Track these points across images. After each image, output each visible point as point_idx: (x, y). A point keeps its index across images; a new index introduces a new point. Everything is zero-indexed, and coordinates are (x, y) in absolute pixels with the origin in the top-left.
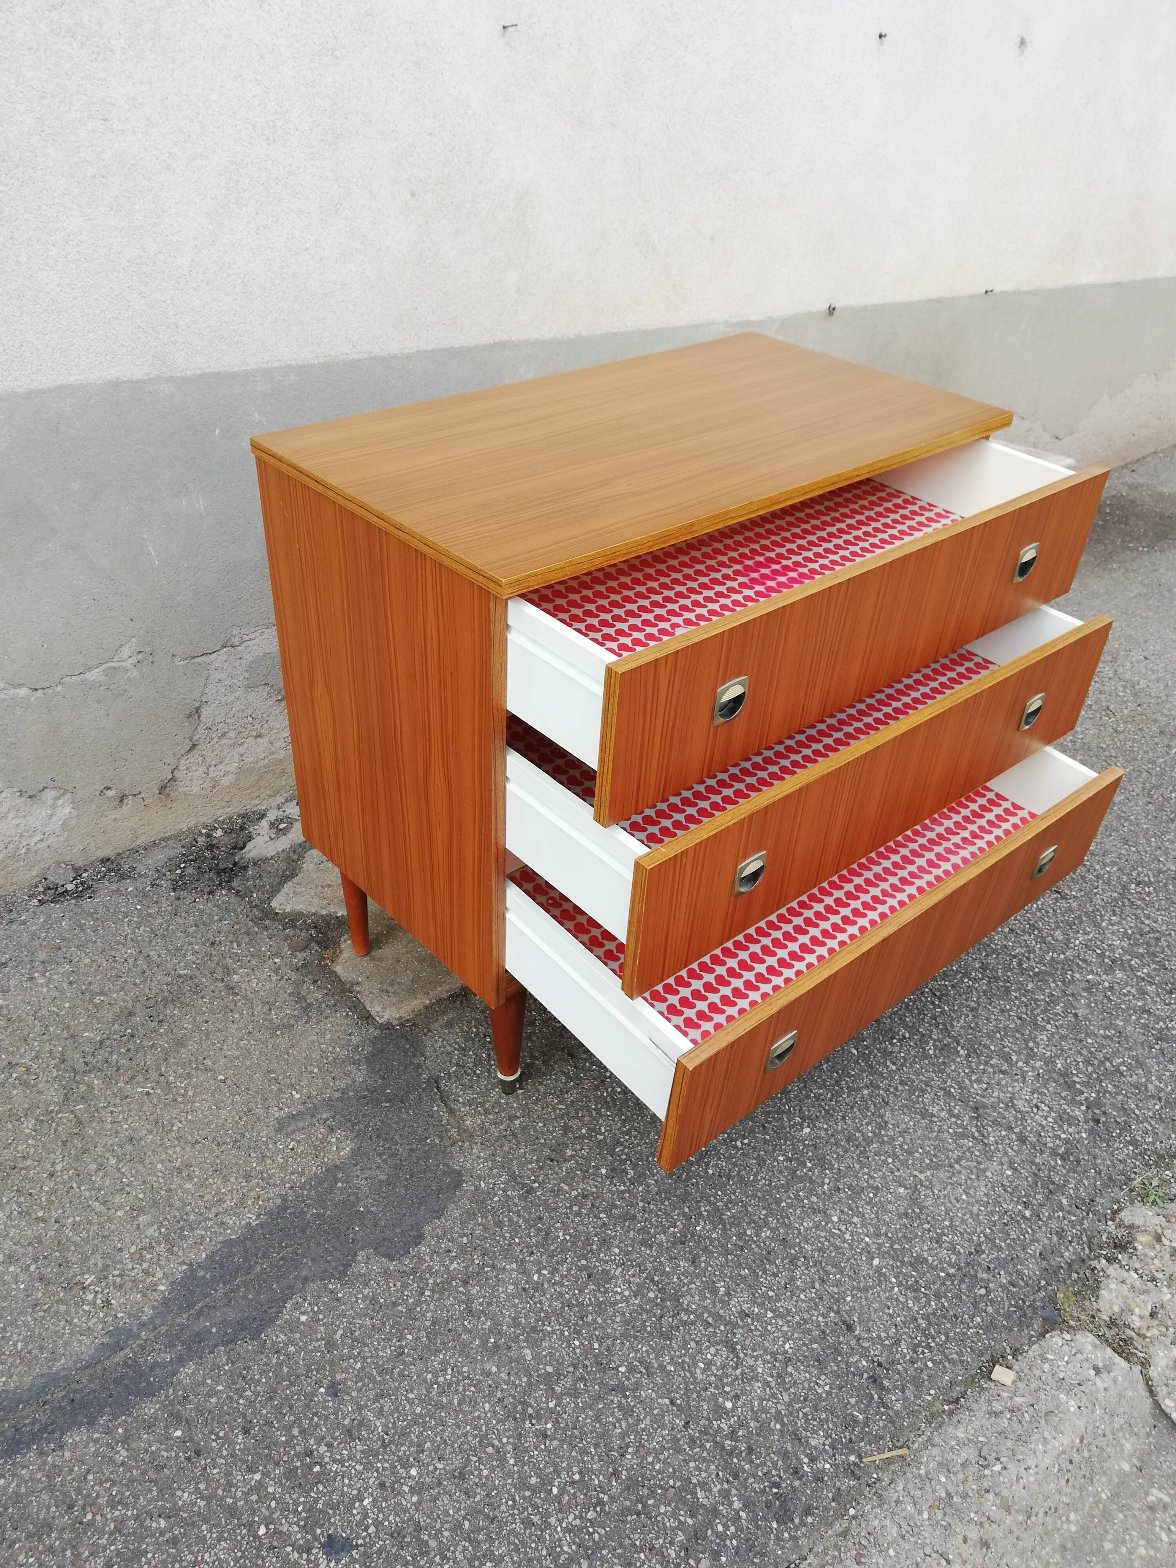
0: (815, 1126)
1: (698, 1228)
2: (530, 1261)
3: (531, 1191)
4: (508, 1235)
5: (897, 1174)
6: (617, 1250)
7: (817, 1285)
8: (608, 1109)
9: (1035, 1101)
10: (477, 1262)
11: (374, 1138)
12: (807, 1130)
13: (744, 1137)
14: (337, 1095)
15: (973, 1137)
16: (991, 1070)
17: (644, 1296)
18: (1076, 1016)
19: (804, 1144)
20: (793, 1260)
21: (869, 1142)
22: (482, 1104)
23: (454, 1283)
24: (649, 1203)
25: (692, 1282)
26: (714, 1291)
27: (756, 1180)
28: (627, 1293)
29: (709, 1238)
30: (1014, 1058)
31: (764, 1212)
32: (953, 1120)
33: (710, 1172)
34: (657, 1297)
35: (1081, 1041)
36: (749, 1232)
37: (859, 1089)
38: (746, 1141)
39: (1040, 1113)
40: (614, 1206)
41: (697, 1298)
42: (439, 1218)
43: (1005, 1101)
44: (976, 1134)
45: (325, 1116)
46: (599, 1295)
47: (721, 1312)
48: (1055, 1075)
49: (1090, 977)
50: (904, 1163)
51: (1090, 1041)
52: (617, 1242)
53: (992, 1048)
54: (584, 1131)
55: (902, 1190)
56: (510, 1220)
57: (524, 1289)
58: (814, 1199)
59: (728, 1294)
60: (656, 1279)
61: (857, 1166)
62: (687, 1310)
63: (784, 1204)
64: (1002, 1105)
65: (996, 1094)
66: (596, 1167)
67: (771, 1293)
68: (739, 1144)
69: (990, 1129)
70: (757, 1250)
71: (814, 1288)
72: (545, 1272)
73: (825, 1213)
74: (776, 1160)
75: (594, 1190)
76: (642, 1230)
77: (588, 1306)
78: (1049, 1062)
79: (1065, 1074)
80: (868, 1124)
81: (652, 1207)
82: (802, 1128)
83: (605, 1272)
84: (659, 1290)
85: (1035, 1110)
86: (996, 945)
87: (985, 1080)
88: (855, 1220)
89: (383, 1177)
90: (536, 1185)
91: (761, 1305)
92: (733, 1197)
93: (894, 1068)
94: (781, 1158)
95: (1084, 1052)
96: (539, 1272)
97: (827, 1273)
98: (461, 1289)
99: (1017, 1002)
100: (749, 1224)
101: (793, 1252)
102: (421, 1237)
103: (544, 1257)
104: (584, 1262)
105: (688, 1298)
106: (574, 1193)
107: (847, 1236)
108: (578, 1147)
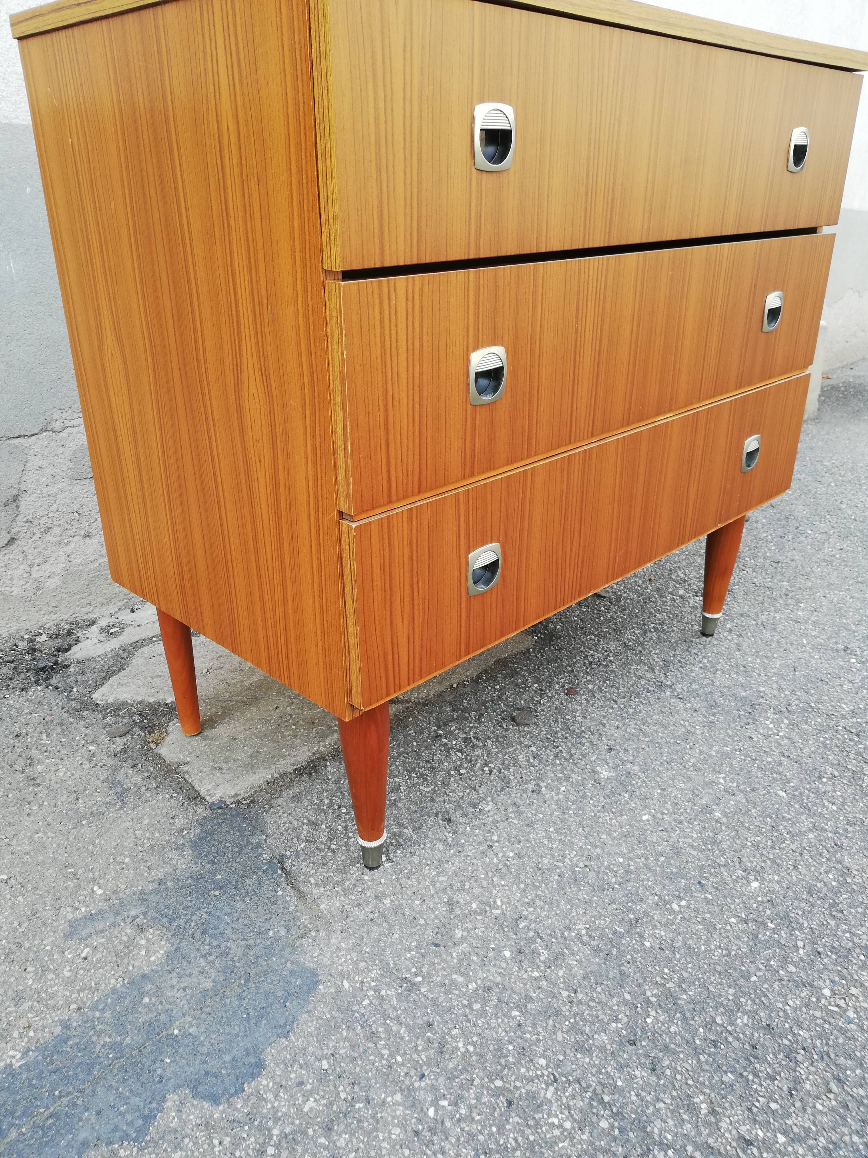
0: (764, 879)
1: (649, 1021)
2: (420, 1089)
3: (413, 986)
4: (385, 1052)
6: (543, 1062)
7: (833, 1086)
8: (502, 878)
10: (343, 1095)
11: (197, 935)
13: (680, 898)
14: (152, 887)
17: (593, 1126)
19: (757, 902)
20: (790, 1054)
21: (838, 893)
22: (341, 883)
23: (311, 1132)
24: (576, 992)
25: (658, 1100)
26: (692, 1109)
27: (709, 951)
28: (568, 1125)
29: (668, 1032)
31: (731, 991)
33: (647, 944)
34: (612, 1127)
36: (719, 1020)
37: (803, 833)
38: (683, 903)
40: (528, 999)
41: (671, 1122)
42: (286, 1035)
45: (133, 913)
46: (528, 1131)
47: (711, 1141)
52: (541, 1049)
54: (474, 906)
56: (388, 1030)
57: (416, 1133)
58: (792, 968)
59: (713, 1112)
60: (606, 1099)
61: (833, 923)
62: (661, 1143)
63: (754, 978)
66: (498, 951)
67: (774, 1106)
68: (675, 907)
70: (736, 1044)
71: (830, 1091)
72: (445, 1103)
73: (812, 986)
74: (727, 923)
75: (499, 979)
76: (574, 1028)
77: (514, 1150)
80: (827, 872)
81: (580, 996)
82: (749, 882)
83: (532, 1096)
84: (615, 1115)
88: (853, 991)
89: (208, 985)
90: (419, 979)
91: (765, 1125)
92: (685, 975)
93: (834, 808)
94: (733, 920)
96: (435, 1103)
97: (843, 1069)
98: (322, 1140)
100: (716, 1008)
101: (786, 1042)
102: (260, 1065)
103: (441, 1080)
104: (499, 1083)
105: (658, 1123)
106: (472, 986)
107: (851, 1014)
108: (470, 926)
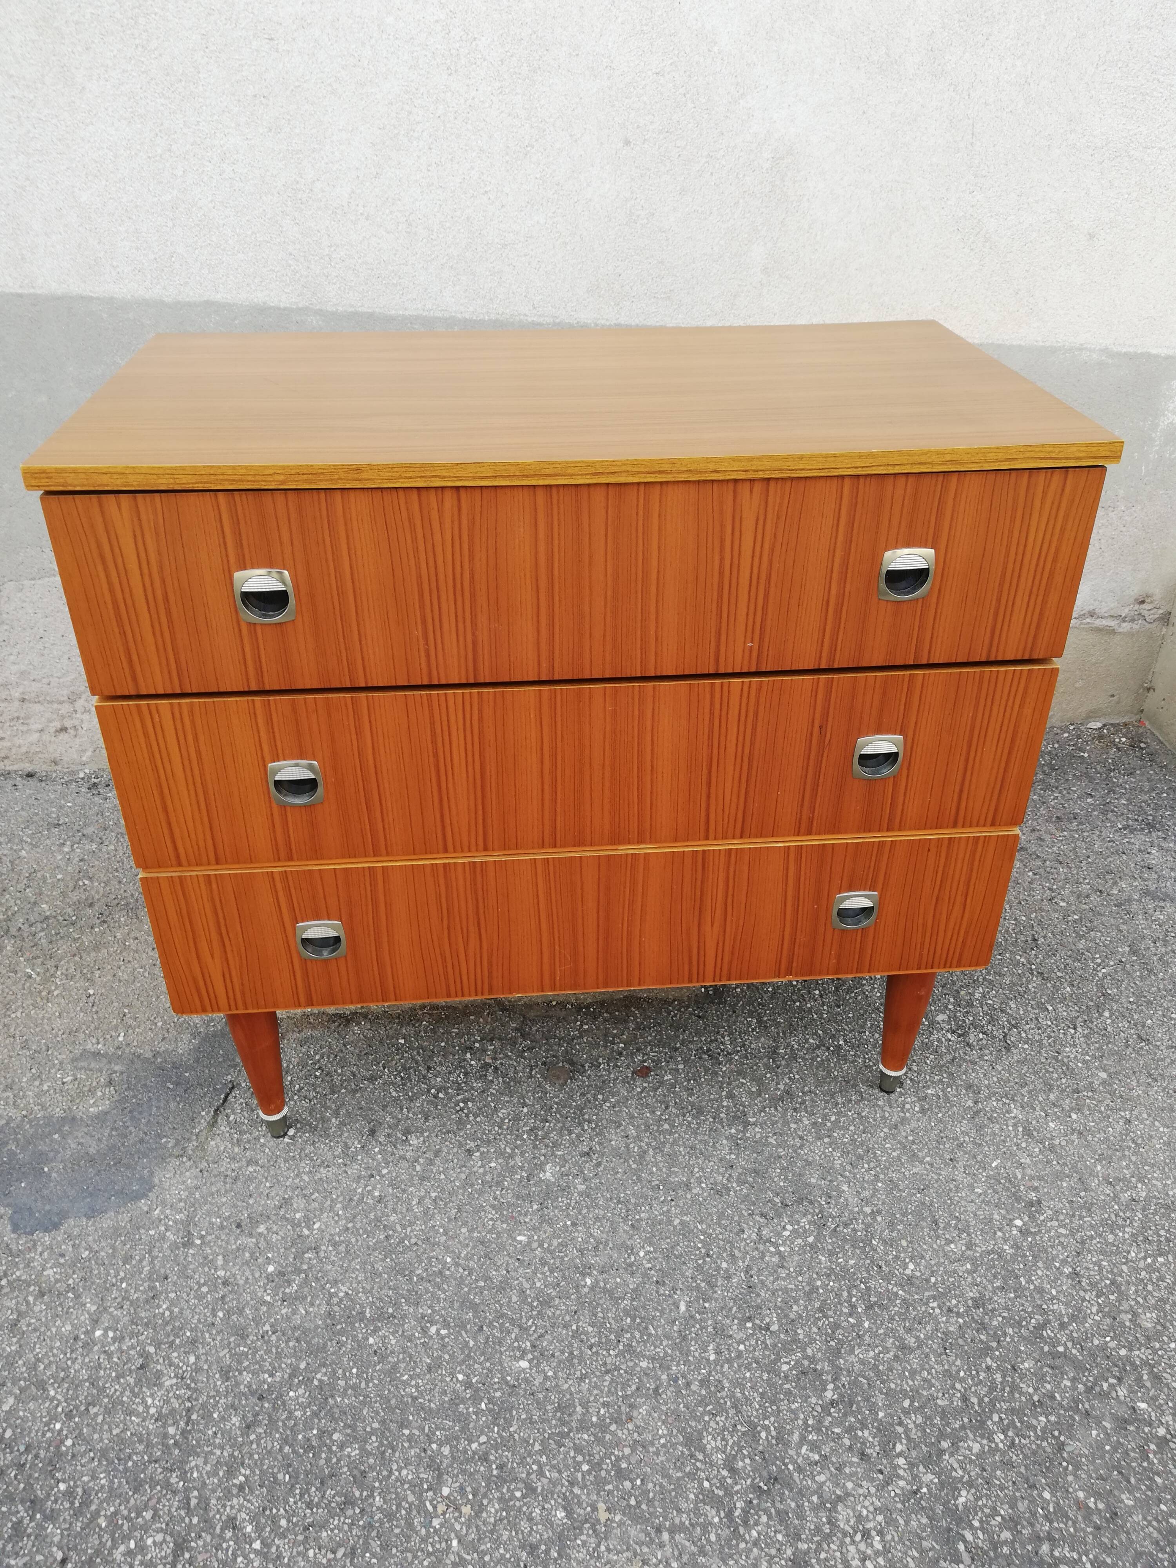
0: (538, 1365)
1: (292, 1394)
2: (111, 1314)
3: (188, 1244)
4: (122, 1274)
5: (576, 1490)
6: (192, 1359)
7: (340, 1553)
8: (345, 1208)
9: (870, 1525)
10: (71, 1282)
11: (126, 1111)
12: (524, 1364)
13: (447, 1325)
14: (149, 1055)
15: (730, 1515)
16: (847, 1442)
17: (164, 1426)
18: (1061, 1447)
19: (503, 1379)
20: (347, 1504)
22: (242, 1133)
23: (32, 1288)
24: (274, 1333)
25: (222, 1448)
26: (231, 1473)
27: (406, 1384)
28: (152, 1411)
29: (291, 1413)
30: (899, 1448)
31: (376, 1425)
32: (725, 1473)
33: (371, 1341)
34: (173, 1437)
35: (1033, 1487)
36: (336, 1436)
37: (641, 1356)
38: (443, 1332)
39: (862, 1546)
40: (241, 1311)
41: (208, 1468)
42: (89, 1218)
43: (826, 1496)
44: (737, 1513)
45: (117, 1068)
46: (128, 1393)
47: (214, 1502)
48: (939, 1509)
49: (1143, 1406)
50: (600, 1483)
51: (1047, 1495)
52: (202, 1351)
53: (881, 1414)
54: (298, 1216)
55: (561, 1514)
56: (141, 1261)
57: (76, 1338)
58: (446, 1450)
59: (241, 1488)
60: (194, 1417)
61: (537, 1447)
62: (186, 1472)
63: (406, 1432)
64: (815, 1499)
65: (821, 1478)
66: (268, 1261)
67: (283, 1523)
68: (433, 1330)
69: (764, 1519)
70: (322, 1462)
71: (334, 1552)
72: (111, 1334)
73: (440, 1476)
74: (453, 1375)
75: (241, 1282)
77: (108, 1396)
78: (949, 1485)
79: (960, 1518)
80: (604, 1405)
81: (274, 1338)
82: (522, 1358)
83: (159, 1375)
84: (184, 1433)
85: (858, 1537)
86: (1030, 1281)
87: (826, 1450)
88: (466, 1510)
89: (92, 1151)
90: (198, 1242)
91: (259, 1529)
92: (363, 1385)
94: (460, 1377)
95: (1022, 1506)
96: (106, 1330)
97: (367, 1548)
98: (31, 1299)
99: (982, 1375)
100: (347, 1426)
101: (357, 1494)
102: (56, 1226)
103: (127, 1318)
104: (152, 1350)
105: (200, 1461)
106: (221, 1273)
107: (436, 1523)
108: (275, 1228)
